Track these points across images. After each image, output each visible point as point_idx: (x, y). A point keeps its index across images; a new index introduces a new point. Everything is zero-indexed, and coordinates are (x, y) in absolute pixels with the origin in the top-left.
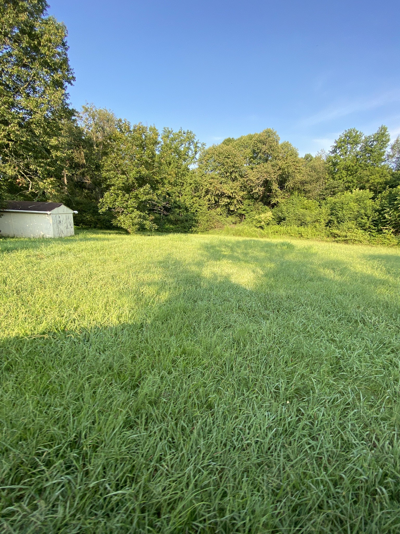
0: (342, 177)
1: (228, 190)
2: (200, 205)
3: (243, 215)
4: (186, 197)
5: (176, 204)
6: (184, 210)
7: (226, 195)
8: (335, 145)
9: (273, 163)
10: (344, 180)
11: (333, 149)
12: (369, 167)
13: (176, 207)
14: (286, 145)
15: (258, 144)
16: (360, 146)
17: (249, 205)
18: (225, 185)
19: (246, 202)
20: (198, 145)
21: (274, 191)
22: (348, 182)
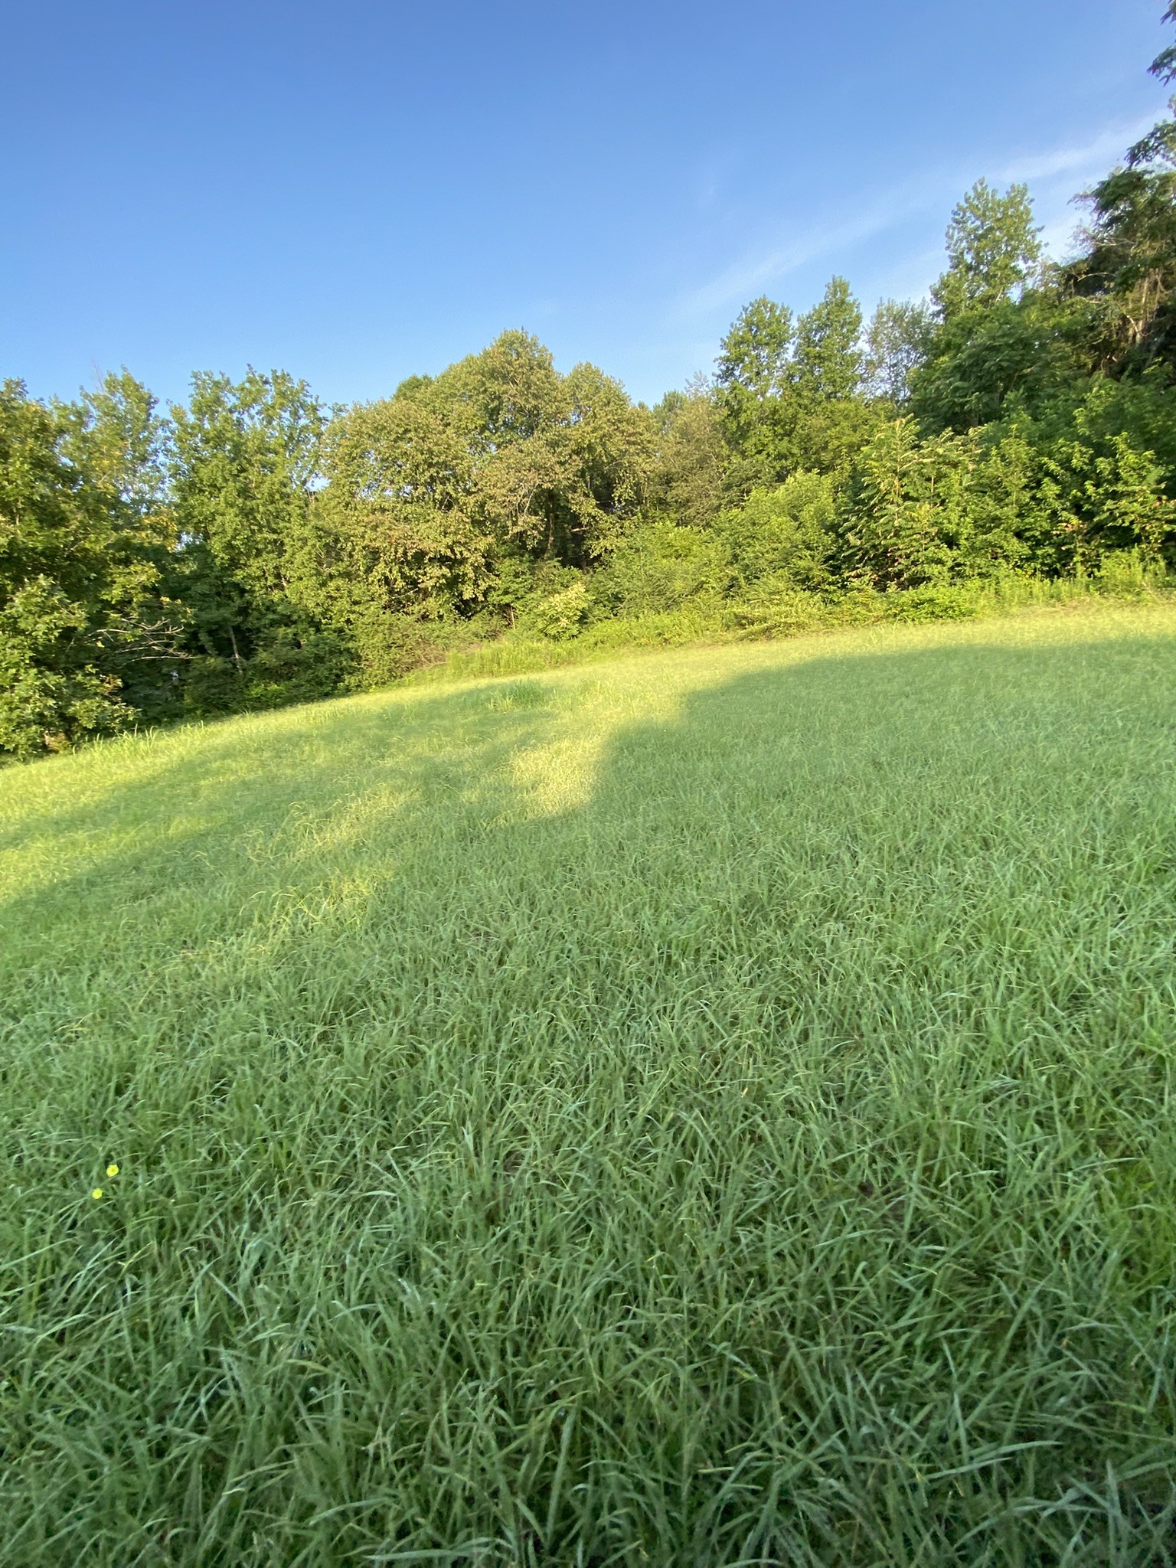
0: (764, 445)
1: (435, 540)
2: (356, 603)
3: (508, 605)
4: (301, 585)
5: (274, 612)
6: (305, 625)
7: (432, 555)
8: (724, 353)
9: (549, 435)
10: (768, 455)
11: (723, 368)
12: (824, 404)
13: (273, 623)
14: (587, 375)
15: (488, 385)
16: (791, 348)
17: (517, 575)
18: (423, 526)
19: (506, 566)
20: (321, 414)
21: (584, 521)
22: (781, 457)
